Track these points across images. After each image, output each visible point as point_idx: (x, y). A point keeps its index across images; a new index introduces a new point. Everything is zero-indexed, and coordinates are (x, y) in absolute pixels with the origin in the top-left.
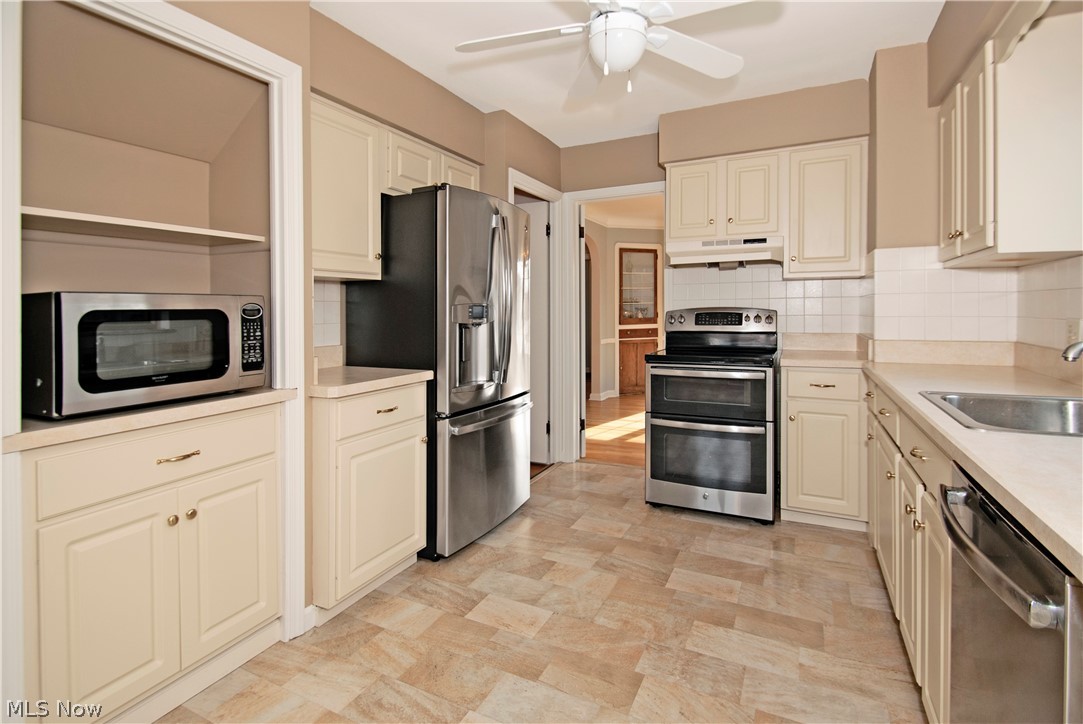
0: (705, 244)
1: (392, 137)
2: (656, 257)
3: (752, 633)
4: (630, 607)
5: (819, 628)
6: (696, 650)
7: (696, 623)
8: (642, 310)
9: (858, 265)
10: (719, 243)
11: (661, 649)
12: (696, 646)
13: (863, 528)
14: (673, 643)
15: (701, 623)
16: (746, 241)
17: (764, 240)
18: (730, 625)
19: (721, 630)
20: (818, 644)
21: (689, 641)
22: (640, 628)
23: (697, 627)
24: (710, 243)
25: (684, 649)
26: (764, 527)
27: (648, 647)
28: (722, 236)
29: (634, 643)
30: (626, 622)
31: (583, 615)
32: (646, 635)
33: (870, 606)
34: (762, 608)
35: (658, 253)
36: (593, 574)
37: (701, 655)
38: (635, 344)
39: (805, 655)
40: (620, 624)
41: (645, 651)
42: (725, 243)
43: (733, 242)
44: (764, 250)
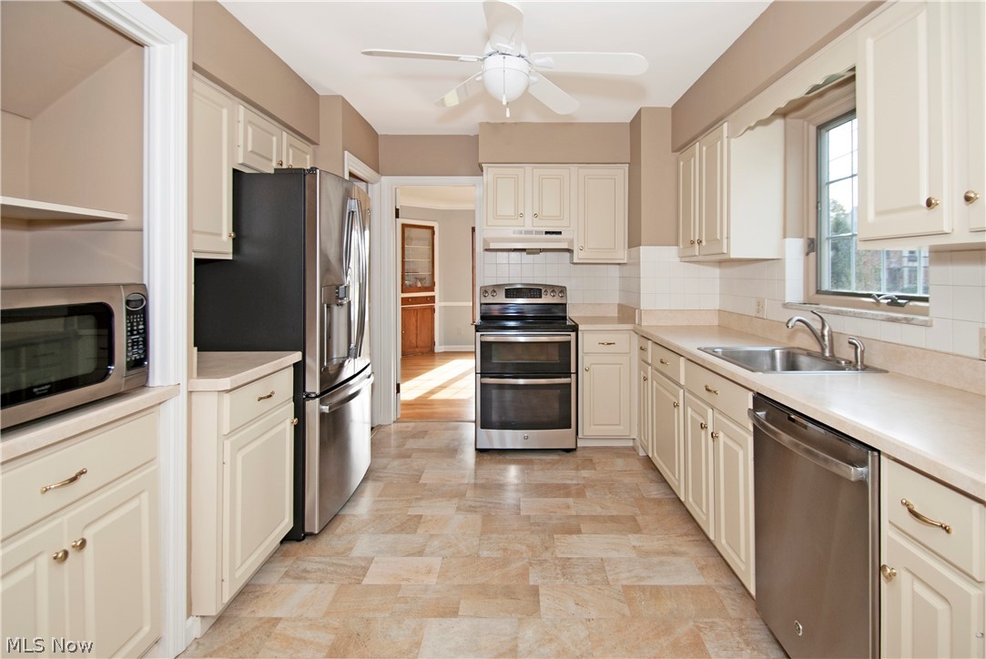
0: (516, 233)
1: (242, 111)
2: (433, 233)
3: (595, 533)
4: (501, 536)
5: (633, 519)
6: (565, 556)
7: (555, 536)
8: (421, 280)
9: (622, 255)
10: (526, 233)
11: (541, 562)
12: (563, 553)
13: (630, 444)
14: (547, 555)
15: (559, 536)
16: (547, 233)
17: (560, 233)
18: (579, 532)
19: (575, 536)
20: (637, 530)
21: (557, 551)
22: (518, 551)
23: (558, 539)
24: (520, 233)
25: (557, 558)
26: (569, 454)
27: (531, 564)
28: (529, 227)
29: (519, 564)
30: (505, 550)
31: (468, 554)
32: (524, 555)
33: (656, 497)
34: (594, 514)
35: (436, 230)
36: (460, 518)
37: (570, 559)
38: (415, 310)
39: (634, 539)
40: (501, 552)
41: (530, 568)
42: (531, 233)
43: (537, 233)
44: (559, 241)
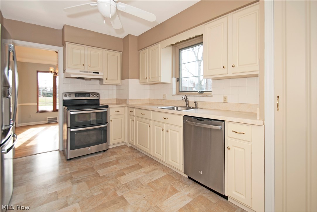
0: (80, 71)
3: (130, 173)
4: (98, 186)
5: (138, 164)
6: (125, 183)
7: (118, 178)
10: (85, 72)
11: (119, 188)
12: (124, 182)
13: (124, 144)
14: (119, 185)
15: (119, 178)
16: (93, 73)
17: (98, 73)
18: (124, 174)
19: (124, 176)
20: (141, 167)
21: (121, 183)
22: (108, 188)
23: (119, 179)
24: (83, 72)
25: (123, 185)
27: (115, 190)
28: (86, 70)
29: (111, 192)
31: (89, 197)
32: (111, 188)
33: (140, 157)
34: (126, 167)
37: (127, 183)
39: (142, 170)
40: (102, 191)
41: (116, 191)
42: (87, 72)
43: (90, 72)
44: (98, 76)
